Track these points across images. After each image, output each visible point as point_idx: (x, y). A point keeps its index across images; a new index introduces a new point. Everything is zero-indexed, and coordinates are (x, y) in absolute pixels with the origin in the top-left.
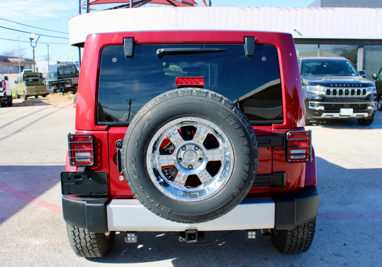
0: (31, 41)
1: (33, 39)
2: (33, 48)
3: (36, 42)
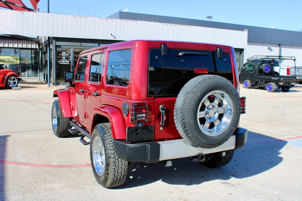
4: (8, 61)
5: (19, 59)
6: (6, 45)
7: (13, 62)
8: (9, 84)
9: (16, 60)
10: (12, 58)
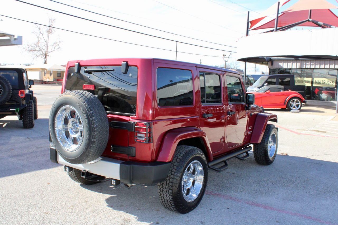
0: (224, 57)
1: (225, 55)
2: (225, 62)
3: (228, 58)
4: (323, 83)
5: (335, 81)
6: (317, 67)
7: (329, 84)
8: (290, 106)
9: (331, 82)
10: (328, 80)
